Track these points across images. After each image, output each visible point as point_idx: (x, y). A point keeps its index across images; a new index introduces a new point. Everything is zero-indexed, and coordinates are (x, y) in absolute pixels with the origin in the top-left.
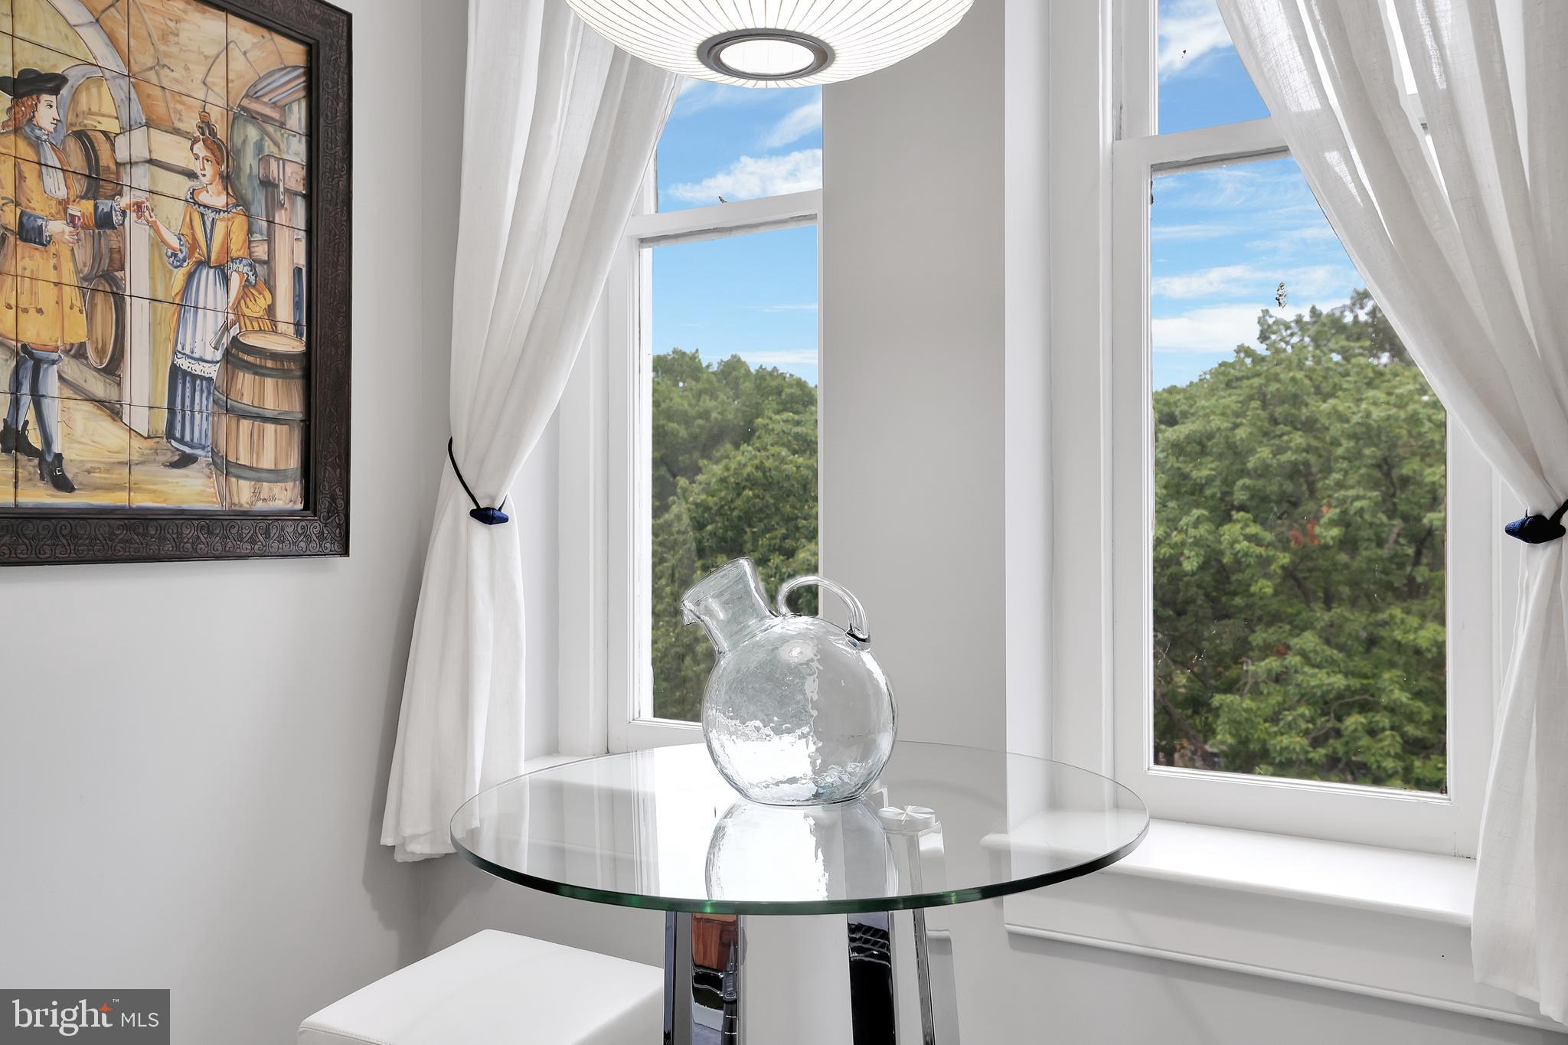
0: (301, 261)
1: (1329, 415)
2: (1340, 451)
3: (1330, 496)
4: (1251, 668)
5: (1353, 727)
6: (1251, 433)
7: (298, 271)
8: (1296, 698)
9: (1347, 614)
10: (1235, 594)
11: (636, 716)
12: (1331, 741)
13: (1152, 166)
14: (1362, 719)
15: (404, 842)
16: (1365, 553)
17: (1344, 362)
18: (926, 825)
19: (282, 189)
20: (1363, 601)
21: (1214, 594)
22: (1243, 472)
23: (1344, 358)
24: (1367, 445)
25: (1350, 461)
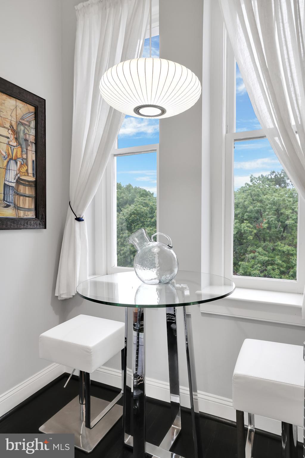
0: (34, 159)
1: (266, 199)
2: (268, 207)
3: (265, 217)
4: (248, 256)
5: (269, 269)
6: (248, 203)
7: (33, 161)
8: (257, 262)
9: (269, 244)
10: (244, 239)
11: (114, 266)
12: (265, 272)
13: (234, 140)
14: (271, 267)
15: (61, 295)
16: (273, 230)
17: (269, 187)
18: (186, 288)
19: (29, 141)
20: (272, 241)
21: (239, 239)
22: (246, 212)
23: (269, 186)
24: (274, 206)
25: (270, 209)
